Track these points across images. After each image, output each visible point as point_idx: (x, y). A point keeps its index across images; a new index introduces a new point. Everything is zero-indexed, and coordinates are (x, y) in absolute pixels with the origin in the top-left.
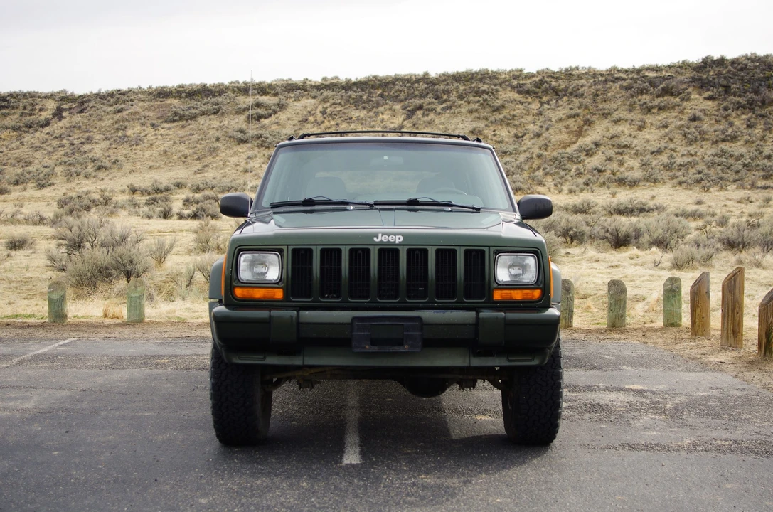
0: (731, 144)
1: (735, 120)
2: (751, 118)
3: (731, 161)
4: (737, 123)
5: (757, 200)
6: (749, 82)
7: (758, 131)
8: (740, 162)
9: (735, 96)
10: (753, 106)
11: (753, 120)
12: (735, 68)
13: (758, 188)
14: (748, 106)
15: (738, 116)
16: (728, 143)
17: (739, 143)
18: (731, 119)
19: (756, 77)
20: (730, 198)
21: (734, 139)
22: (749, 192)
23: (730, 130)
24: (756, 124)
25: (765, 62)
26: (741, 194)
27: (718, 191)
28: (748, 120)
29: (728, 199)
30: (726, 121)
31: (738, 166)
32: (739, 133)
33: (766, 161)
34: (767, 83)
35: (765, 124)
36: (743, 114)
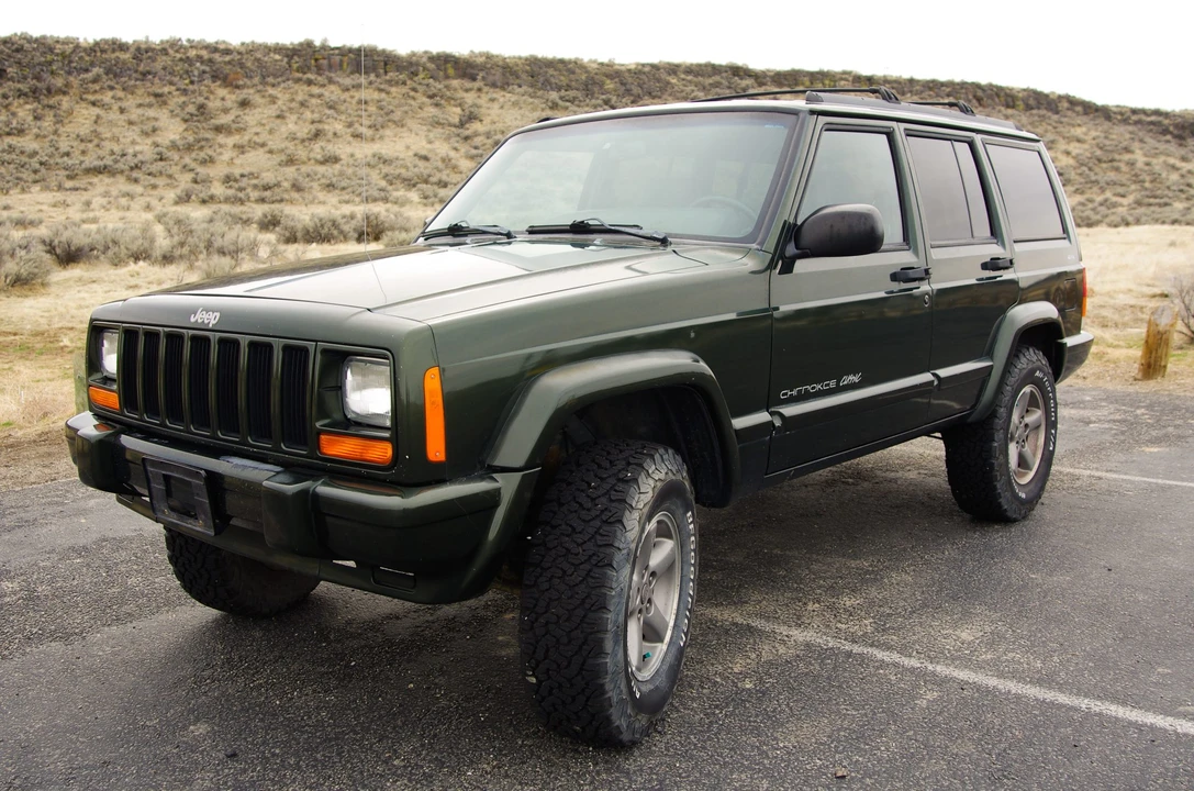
0: (19, 139)
1: (19, 110)
2: (37, 108)
3: (24, 159)
4: (21, 113)
5: (74, 204)
6: (27, 66)
7: (48, 123)
8: (35, 159)
9: (14, 82)
10: (37, 95)
11: (39, 111)
12: (9, 49)
13: (67, 190)
14: (30, 94)
15: (20, 106)
16: (15, 138)
17: (28, 138)
18: (13, 109)
19: (36, 60)
20: (41, 201)
21: (21, 132)
22: (58, 194)
23: (15, 122)
24: (44, 116)
25: (43, 44)
26: (48, 197)
27: (20, 193)
28: (35, 111)
29: (38, 203)
30: (8, 110)
31: (34, 163)
32: (26, 126)
33: (66, 158)
34: (49, 68)
35: (55, 116)
36: (27, 103)
